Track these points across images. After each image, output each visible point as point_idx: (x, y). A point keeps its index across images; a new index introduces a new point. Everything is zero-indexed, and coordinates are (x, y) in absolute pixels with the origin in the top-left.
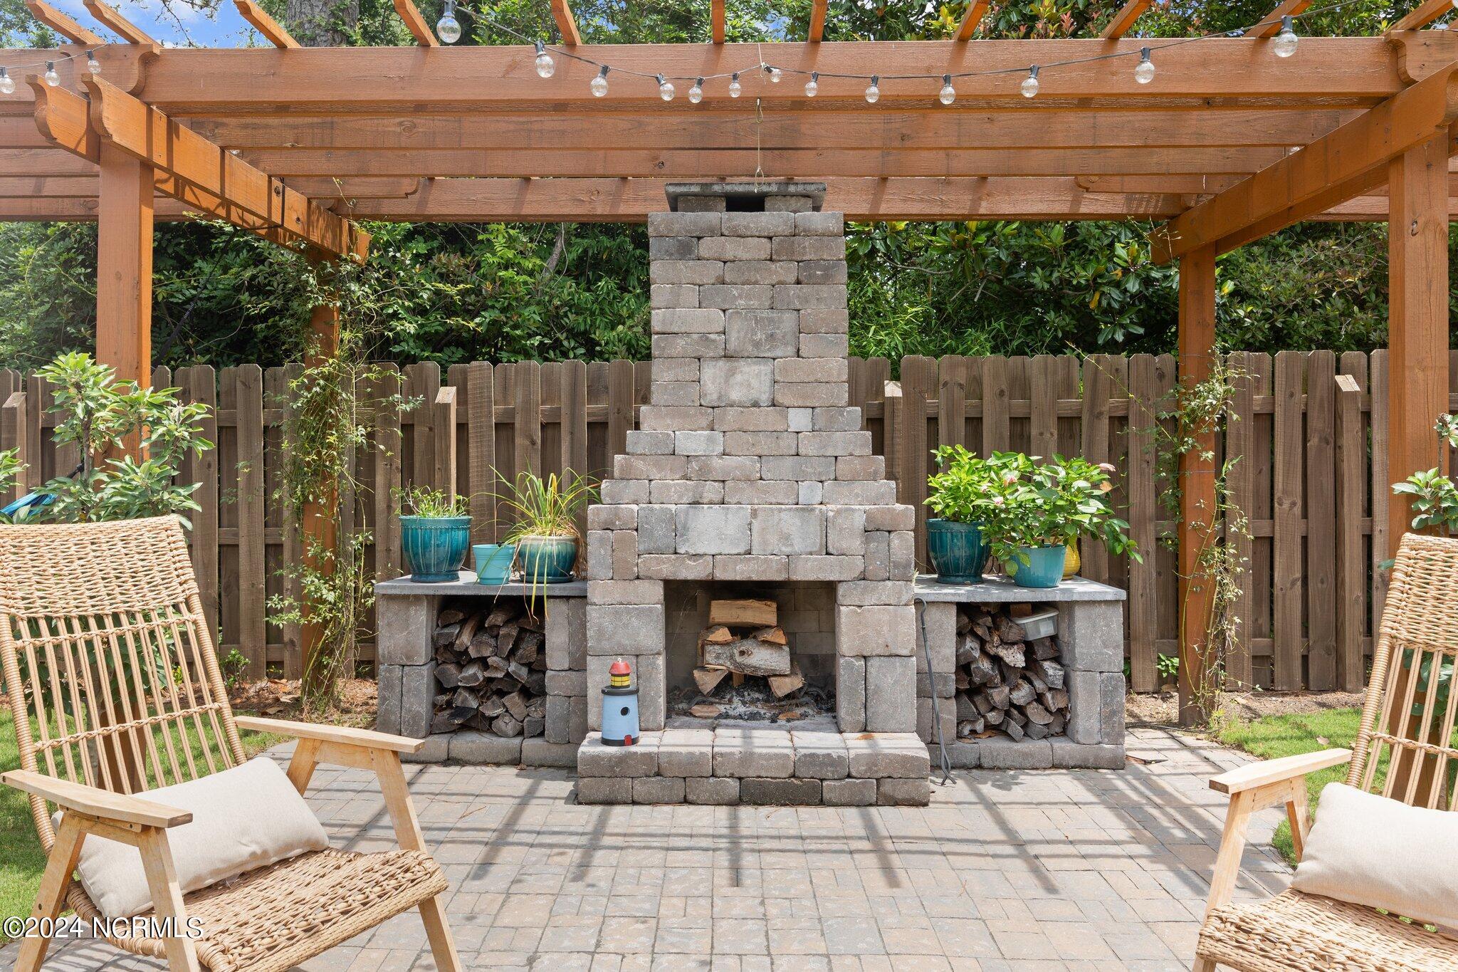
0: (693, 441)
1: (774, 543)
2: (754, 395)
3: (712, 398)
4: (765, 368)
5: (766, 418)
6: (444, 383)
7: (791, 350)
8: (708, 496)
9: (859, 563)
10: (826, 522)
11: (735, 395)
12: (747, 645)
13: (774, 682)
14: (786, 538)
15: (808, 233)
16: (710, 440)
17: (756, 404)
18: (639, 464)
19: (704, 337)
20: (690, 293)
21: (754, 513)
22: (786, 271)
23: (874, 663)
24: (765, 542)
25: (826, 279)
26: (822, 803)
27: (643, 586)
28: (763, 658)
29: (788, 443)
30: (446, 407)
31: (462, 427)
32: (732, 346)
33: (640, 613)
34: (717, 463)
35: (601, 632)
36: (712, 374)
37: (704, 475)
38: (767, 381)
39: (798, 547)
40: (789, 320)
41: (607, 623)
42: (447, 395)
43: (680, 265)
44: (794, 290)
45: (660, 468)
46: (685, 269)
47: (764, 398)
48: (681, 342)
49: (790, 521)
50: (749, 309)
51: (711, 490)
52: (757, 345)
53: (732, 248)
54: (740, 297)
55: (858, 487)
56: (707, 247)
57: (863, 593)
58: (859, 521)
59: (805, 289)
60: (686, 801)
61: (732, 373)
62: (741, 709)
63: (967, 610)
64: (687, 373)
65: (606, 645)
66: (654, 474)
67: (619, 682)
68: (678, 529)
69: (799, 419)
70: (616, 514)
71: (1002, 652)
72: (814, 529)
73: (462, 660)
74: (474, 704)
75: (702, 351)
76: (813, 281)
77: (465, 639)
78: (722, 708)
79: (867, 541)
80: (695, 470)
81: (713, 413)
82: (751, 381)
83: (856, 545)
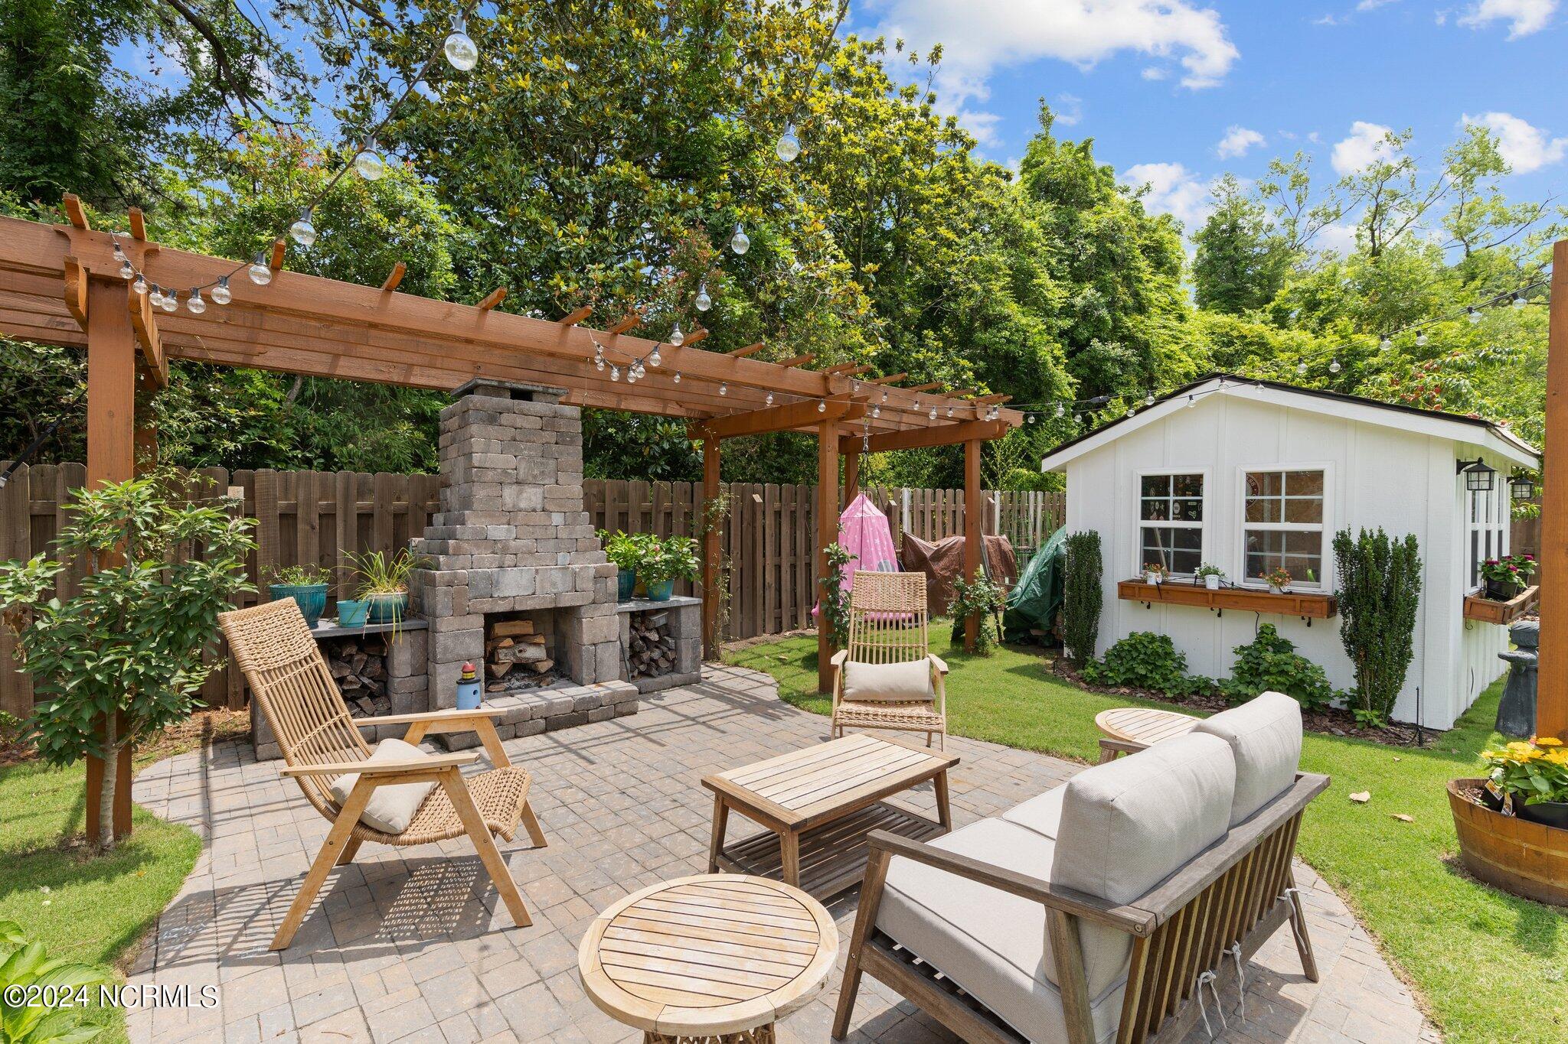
0: (498, 531)
1: (549, 588)
2: (533, 505)
3: (509, 506)
4: (539, 490)
5: (539, 518)
7: (553, 480)
8: (507, 563)
9: (591, 595)
10: (575, 574)
11: (523, 505)
12: (522, 646)
13: (540, 665)
14: (554, 584)
15: (562, 417)
16: (509, 531)
17: (534, 510)
18: (466, 545)
19: (504, 471)
20: (496, 445)
21: (537, 571)
22: (549, 436)
23: (600, 646)
24: (543, 587)
25: (572, 443)
26: (588, 722)
27: (471, 618)
28: (533, 653)
29: (551, 532)
32: (521, 476)
33: (470, 634)
34: (513, 543)
35: (446, 648)
36: (509, 493)
37: (505, 550)
38: (540, 497)
39: (560, 588)
40: (552, 463)
41: (450, 643)
42: (236, 493)
43: (490, 428)
44: (554, 447)
45: (478, 547)
46: (492, 430)
47: (539, 507)
48: (490, 473)
49: (557, 576)
50: (530, 456)
51: (509, 559)
52: (535, 477)
53: (520, 421)
54: (525, 449)
55: (588, 555)
56: (505, 418)
57: (595, 609)
58: (592, 572)
59: (561, 447)
60: (516, 737)
61: (520, 492)
62: (518, 684)
63: (633, 614)
64: (494, 491)
65: (449, 656)
66: (475, 551)
67: (469, 676)
68: (492, 582)
69: (557, 519)
70: (455, 576)
71: (647, 634)
72: (569, 579)
75: (503, 479)
76: (564, 443)
78: (506, 685)
79: (596, 583)
80: (499, 548)
81: (510, 515)
82: (531, 497)
83: (590, 585)
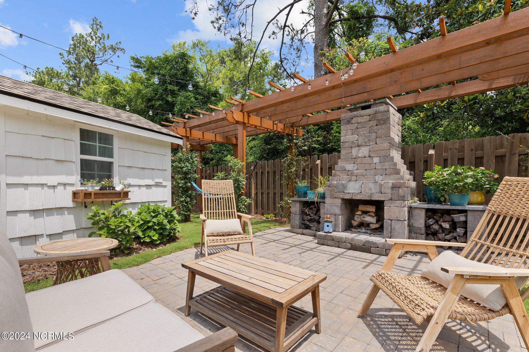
0: (349, 167)
1: (367, 190)
2: (364, 155)
3: (354, 156)
4: (367, 148)
5: (368, 160)
6: (318, 159)
7: (374, 143)
8: (353, 179)
9: (390, 196)
10: (381, 185)
11: (360, 155)
12: (365, 216)
13: (371, 225)
14: (370, 189)
15: (379, 112)
16: (354, 166)
17: (365, 157)
18: (338, 173)
19: (353, 142)
20: (350, 132)
21: (363, 183)
22: (373, 123)
23: (393, 222)
24: (365, 190)
26: (370, 253)
27: (337, 200)
28: (368, 219)
29: (373, 166)
30: (318, 164)
31: (321, 169)
32: (359, 143)
33: (336, 206)
34: (355, 172)
35: (327, 209)
36: (354, 151)
37: (352, 174)
38: (368, 151)
39: (373, 191)
40: (374, 135)
41: (329, 207)
42: (318, 162)
43: (348, 126)
44: (375, 127)
45: (342, 173)
46: (349, 127)
47: (367, 155)
48: (347, 144)
49: (372, 185)
50: (364, 134)
51: (354, 178)
52: (366, 142)
53: (360, 120)
54: (362, 131)
55: (392, 177)
56: (354, 121)
57: (391, 203)
58: (390, 185)
59: (378, 127)
60: (339, 247)
61: (359, 150)
62: (364, 231)
63: (428, 210)
64: (348, 151)
65: (328, 212)
66: (341, 175)
68: (344, 187)
69: (376, 160)
70: (331, 183)
71: (442, 224)
72: (378, 187)
73: (307, 215)
74: (308, 223)
75: (352, 145)
76: (380, 124)
77: (307, 210)
78: (359, 230)
79: (392, 190)
80: (350, 173)
81: (354, 160)
82: (364, 151)
83: (389, 191)
